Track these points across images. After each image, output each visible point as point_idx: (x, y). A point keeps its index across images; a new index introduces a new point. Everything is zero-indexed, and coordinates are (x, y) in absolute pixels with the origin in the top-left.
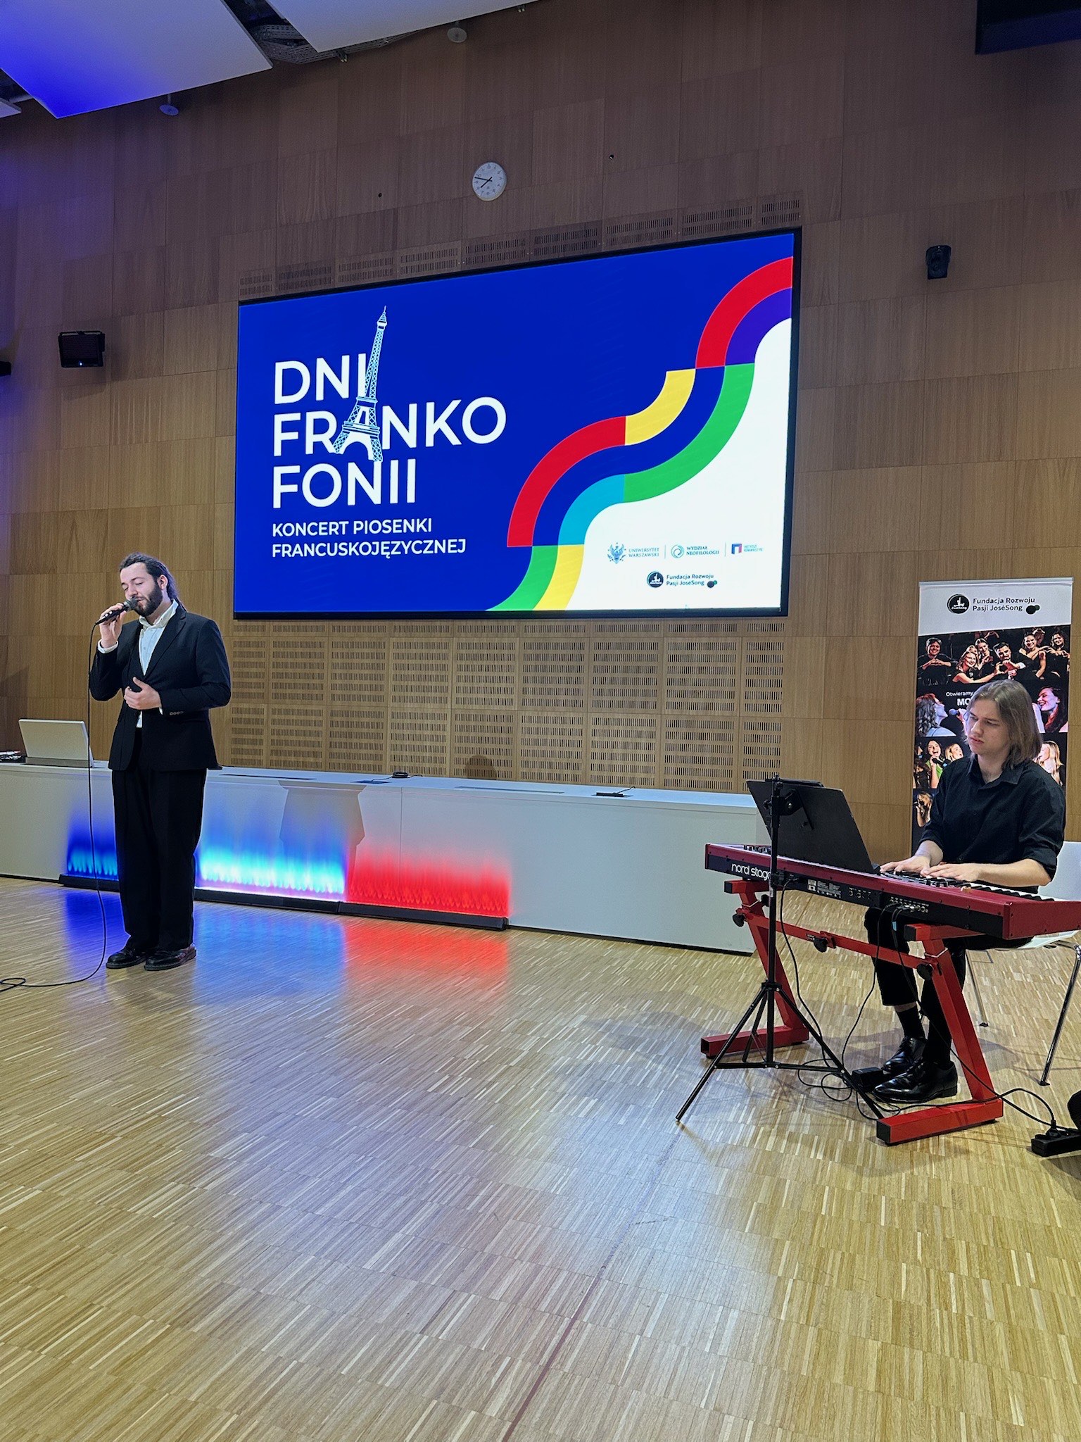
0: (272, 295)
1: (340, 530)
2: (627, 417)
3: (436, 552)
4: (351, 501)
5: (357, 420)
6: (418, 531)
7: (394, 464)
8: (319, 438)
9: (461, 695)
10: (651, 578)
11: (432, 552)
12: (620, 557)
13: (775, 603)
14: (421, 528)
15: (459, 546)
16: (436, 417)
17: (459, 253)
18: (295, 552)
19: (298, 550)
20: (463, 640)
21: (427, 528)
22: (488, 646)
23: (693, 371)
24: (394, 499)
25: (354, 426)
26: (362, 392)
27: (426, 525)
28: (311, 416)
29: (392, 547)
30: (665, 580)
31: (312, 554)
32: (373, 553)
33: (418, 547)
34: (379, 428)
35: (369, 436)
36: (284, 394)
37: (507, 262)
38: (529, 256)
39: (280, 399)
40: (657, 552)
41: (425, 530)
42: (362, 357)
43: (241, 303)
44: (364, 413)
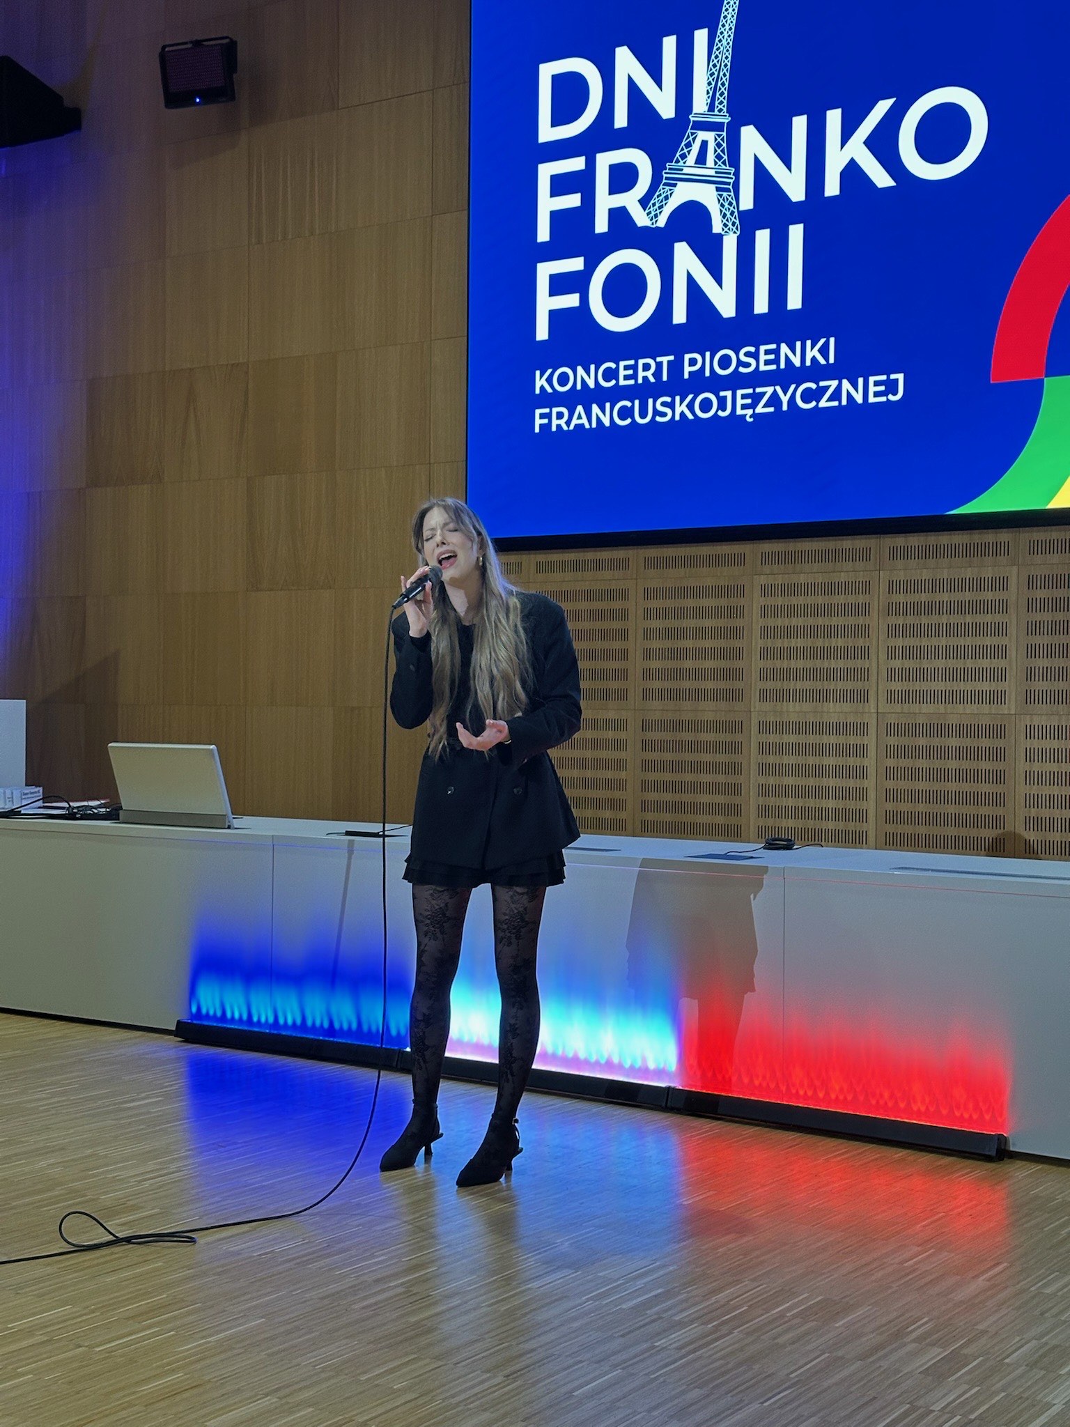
1: (658, 374)
3: (844, 402)
4: (680, 315)
5: (691, 159)
6: (808, 363)
7: (763, 238)
8: (619, 200)
9: (897, 686)
11: (835, 403)
14: (814, 359)
15: (891, 387)
16: (846, 136)
18: (575, 421)
19: (580, 417)
20: (901, 576)
21: (826, 357)
22: (955, 585)
24: (761, 305)
25: (686, 170)
26: (700, 103)
27: (824, 351)
28: (605, 160)
29: (756, 398)
31: (607, 422)
32: (721, 413)
33: (807, 397)
34: (732, 170)
35: (713, 187)
36: (555, 122)
39: (547, 133)
41: (822, 361)
42: (701, 36)
44: (704, 144)
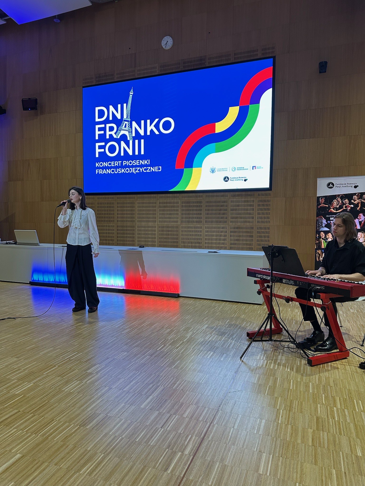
0: (94, 84)
1: (119, 164)
2: (216, 123)
3: (151, 171)
4: (122, 154)
5: (124, 126)
6: (145, 164)
7: (137, 141)
8: (111, 133)
9: (161, 220)
10: (225, 178)
12: (214, 172)
13: (267, 186)
14: (146, 163)
15: (159, 169)
16: (150, 125)
17: (157, 68)
19: (104, 171)
20: (161, 201)
21: (148, 163)
22: (170, 203)
23: (239, 107)
24: (137, 153)
25: (123, 128)
26: (125, 117)
28: (108, 126)
29: (136, 170)
30: (230, 179)
31: (110, 173)
32: (130, 172)
33: (145, 170)
34: (131, 129)
35: (128, 132)
36: (99, 118)
37: (174, 71)
38: (181, 68)
39: (97, 120)
40: (227, 170)
41: (147, 164)
42: (125, 105)
43: (83, 87)
44: (126, 124)
